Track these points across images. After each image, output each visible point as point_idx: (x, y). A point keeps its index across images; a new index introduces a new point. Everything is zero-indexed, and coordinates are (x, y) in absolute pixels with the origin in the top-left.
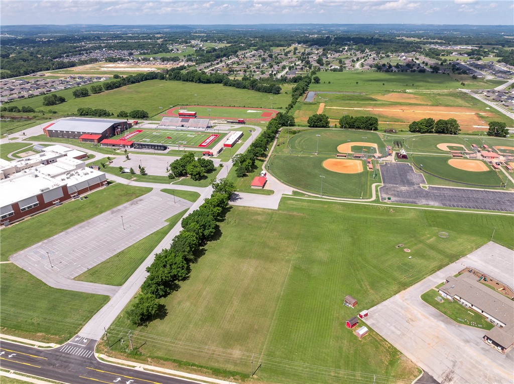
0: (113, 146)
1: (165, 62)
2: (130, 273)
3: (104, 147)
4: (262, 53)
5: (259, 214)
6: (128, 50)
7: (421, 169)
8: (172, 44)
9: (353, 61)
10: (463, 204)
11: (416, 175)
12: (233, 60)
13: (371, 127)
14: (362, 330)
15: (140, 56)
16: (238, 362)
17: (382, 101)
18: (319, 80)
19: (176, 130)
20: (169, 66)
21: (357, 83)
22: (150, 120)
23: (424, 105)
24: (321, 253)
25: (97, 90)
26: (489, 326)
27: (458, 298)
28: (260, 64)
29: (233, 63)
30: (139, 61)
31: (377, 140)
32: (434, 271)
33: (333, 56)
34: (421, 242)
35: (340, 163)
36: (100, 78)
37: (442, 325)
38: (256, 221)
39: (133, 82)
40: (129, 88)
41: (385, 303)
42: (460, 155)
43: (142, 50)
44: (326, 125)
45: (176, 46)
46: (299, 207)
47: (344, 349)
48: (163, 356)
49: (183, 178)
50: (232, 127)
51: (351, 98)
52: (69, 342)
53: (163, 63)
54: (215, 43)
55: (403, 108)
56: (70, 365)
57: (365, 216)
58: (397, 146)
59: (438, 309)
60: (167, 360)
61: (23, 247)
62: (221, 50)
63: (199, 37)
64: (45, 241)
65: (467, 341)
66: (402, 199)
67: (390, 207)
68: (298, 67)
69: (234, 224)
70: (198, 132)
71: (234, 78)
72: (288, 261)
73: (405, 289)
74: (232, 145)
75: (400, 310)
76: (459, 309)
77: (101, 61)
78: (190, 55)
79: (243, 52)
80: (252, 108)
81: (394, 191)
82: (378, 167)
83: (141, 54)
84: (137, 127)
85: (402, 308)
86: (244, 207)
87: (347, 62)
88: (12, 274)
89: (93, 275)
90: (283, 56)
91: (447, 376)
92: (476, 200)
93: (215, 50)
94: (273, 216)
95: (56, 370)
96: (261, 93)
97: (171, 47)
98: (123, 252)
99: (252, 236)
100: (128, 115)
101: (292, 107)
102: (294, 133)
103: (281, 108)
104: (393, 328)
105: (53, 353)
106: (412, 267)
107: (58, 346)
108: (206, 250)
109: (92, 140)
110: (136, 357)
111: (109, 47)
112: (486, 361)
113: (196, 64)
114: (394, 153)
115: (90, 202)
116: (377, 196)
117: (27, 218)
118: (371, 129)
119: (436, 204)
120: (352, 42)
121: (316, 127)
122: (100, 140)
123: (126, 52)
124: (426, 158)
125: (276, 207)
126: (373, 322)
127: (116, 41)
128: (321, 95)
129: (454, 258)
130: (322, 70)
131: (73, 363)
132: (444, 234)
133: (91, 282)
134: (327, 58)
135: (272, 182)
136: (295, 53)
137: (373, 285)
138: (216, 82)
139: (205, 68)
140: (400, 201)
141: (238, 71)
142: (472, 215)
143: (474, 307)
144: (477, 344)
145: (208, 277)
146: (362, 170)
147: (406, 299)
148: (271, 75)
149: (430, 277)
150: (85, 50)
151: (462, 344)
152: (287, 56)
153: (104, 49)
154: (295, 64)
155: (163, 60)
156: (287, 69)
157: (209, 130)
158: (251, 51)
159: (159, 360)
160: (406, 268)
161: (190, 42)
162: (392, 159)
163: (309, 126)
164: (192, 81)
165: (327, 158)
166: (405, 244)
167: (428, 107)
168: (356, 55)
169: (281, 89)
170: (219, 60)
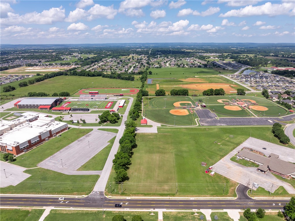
0: (59, 111)
1: (63, 66)
2: (103, 165)
3: (54, 111)
4: (116, 60)
5: (150, 136)
6: (37, 59)
7: (213, 111)
8: (62, 55)
9: (165, 62)
10: (235, 124)
11: (212, 114)
12: (101, 64)
13: (185, 94)
14: (213, 173)
15: (46, 62)
16: (168, 190)
17: (185, 82)
18: (152, 73)
19: (89, 101)
20: (66, 68)
21: (171, 73)
22: (72, 97)
23: (205, 83)
24: (184, 148)
25: (32, 82)
26: (258, 166)
27: (244, 158)
28: (117, 66)
29: (102, 65)
30: (47, 65)
31: (190, 100)
32: (232, 150)
33: (153, 60)
34: (223, 140)
35: (177, 111)
36: (29, 76)
37: (241, 168)
38: (150, 138)
39: (50, 77)
40: (50, 81)
41: (217, 163)
42: (228, 104)
43: (46, 59)
44: (164, 95)
45: (65, 57)
46: (167, 131)
47: (208, 180)
48: (136, 193)
49: (106, 123)
50: (117, 98)
51: (171, 81)
52: (91, 194)
53: (61, 66)
54: (87, 54)
55: (197, 84)
56: (97, 201)
57: (197, 132)
58: (200, 102)
59: (238, 163)
60: (138, 194)
61: (42, 160)
62: (93, 58)
63: (76, 51)
64: (51, 157)
65: (251, 172)
66: (210, 124)
67: (206, 128)
68: (138, 66)
69: (141, 141)
70: (101, 101)
71: (107, 73)
72: (172, 153)
73: (223, 158)
74: (123, 107)
75: (224, 165)
76: (246, 162)
77: (23, 66)
78: (76, 62)
79: (105, 59)
80: (123, 88)
81: (205, 121)
82: (195, 112)
83: (46, 61)
84: (66, 100)
85: (224, 164)
86: (142, 133)
87: (162, 63)
88: (44, 172)
89: (85, 167)
90: (128, 61)
91: (248, 184)
92: (240, 122)
93: (89, 58)
94: (157, 136)
95: (92, 204)
96: (124, 81)
97: (62, 58)
98: (94, 157)
99: (151, 145)
100: (58, 94)
101: (143, 87)
102: (150, 99)
103: (138, 87)
104: (223, 171)
105: (86, 198)
106: (223, 149)
107: (87, 196)
108: (133, 152)
109: (46, 109)
110: (125, 195)
111: (25, 58)
112: (260, 177)
113: (82, 66)
114: (200, 105)
115: (64, 138)
116: (199, 124)
117: (34, 148)
118: (186, 95)
119: (225, 125)
120: (160, 53)
121: (160, 95)
122: (51, 108)
123: (37, 61)
124: (214, 106)
125: (157, 132)
126: (215, 170)
127: (26, 54)
128: (155, 80)
129: (238, 144)
130: (151, 67)
131: (98, 201)
132: (232, 136)
133: (86, 170)
134: (151, 61)
135: (150, 122)
136: (133, 59)
137: (210, 157)
138: (97, 76)
139: (88, 68)
140: (209, 125)
141: (107, 69)
142: (240, 127)
143: (251, 160)
144: (255, 172)
145: (140, 163)
146: (189, 114)
147: (225, 161)
148: (125, 71)
149: (231, 152)
150: (9, 60)
151: (250, 173)
152: (130, 61)
153: (22, 59)
154: (136, 65)
155: (62, 64)
156: (132, 68)
157: (107, 100)
158: (109, 59)
159: (135, 194)
160: (221, 150)
161: (72, 54)
162: (199, 108)
163: (156, 96)
164: (84, 75)
165: (170, 109)
166: (217, 141)
167: (208, 84)
168: (165, 60)
169: (134, 78)
170: (94, 64)
